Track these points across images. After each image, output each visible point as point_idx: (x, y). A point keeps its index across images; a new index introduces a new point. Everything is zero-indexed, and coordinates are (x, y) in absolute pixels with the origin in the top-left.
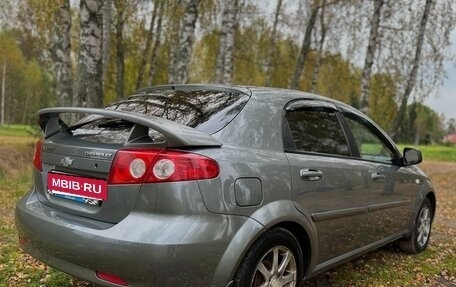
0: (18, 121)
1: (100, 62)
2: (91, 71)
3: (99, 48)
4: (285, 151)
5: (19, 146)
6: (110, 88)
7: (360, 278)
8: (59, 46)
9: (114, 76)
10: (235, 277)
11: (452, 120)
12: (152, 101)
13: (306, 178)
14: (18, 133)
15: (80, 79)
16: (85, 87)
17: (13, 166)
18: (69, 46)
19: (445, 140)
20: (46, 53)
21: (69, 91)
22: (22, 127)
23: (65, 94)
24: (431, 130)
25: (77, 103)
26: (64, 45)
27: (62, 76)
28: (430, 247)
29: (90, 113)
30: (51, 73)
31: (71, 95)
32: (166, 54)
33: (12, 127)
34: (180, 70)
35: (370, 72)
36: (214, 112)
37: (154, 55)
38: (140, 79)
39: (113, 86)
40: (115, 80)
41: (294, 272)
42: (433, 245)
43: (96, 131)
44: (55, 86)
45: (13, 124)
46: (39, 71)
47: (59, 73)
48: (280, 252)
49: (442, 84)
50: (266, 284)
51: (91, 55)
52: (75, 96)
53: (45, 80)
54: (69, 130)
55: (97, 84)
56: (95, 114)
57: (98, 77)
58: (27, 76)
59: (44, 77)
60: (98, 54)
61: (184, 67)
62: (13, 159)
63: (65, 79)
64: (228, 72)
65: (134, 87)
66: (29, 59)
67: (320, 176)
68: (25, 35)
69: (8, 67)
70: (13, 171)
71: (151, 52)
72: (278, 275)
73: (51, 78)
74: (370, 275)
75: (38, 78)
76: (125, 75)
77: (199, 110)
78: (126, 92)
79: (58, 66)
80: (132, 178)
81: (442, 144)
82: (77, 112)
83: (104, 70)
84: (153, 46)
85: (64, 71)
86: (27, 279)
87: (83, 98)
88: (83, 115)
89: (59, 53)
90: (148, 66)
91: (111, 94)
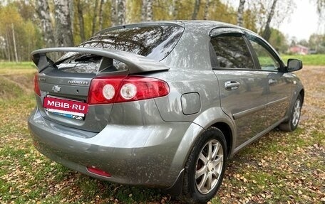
0: (26, 60)
1: (68, 16)
2: (64, 23)
3: (67, 7)
4: (213, 69)
5: (28, 75)
6: (77, 34)
7: (257, 151)
8: (42, 8)
9: (78, 26)
10: (185, 165)
11: (294, 37)
12: (106, 40)
13: (229, 88)
14: (27, 67)
15: (58, 29)
16: (62, 34)
17: (27, 87)
18: (48, 8)
19: (288, 51)
20: (35, 16)
21: (52, 38)
22: (29, 63)
23: (50, 40)
24: (279, 45)
25: (58, 45)
26: (45, 8)
27: (47, 28)
28: (299, 126)
29: (67, 52)
30: (40, 27)
31: (53, 40)
32: (108, 9)
33: (23, 63)
34: (119, 18)
35: (243, 8)
36: (154, 46)
37: (101, 10)
38: (94, 27)
39: (78, 33)
40: (79, 29)
41: (221, 156)
42: (301, 124)
43: (73, 64)
44: (43, 36)
45: (23, 61)
46: (33, 27)
47: (44, 26)
48: (212, 143)
49: (292, 12)
50: (205, 167)
51: (62, 12)
52: (56, 41)
53: (37, 32)
54: (54, 65)
55: (69, 32)
56: (71, 51)
57: (68, 27)
58: (26, 31)
59: (36, 30)
60: (67, 11)
61: (122, 15)
62: (26, 83)
63: (48, 30)
64: (150, 16)
65: (91, 32)
66: (26, 20)
67: (238, 86)
68: (22, 5)
69: (15, 26)
70: (27, 90)
71: (98, 8)
72: (212, 160)
73: (41, 31)
74: (264, 149)
75: (33, 32)
76: (85, 25)
77: (141, 45)
78: (86, 36)
79: (43, 22)
80: (106, 100)
81: (287, 54)
82: (58, 51)
83: (72, 22)
84: (99, 4)
85: (47, 25)
86: (42, 163)
87: (61, 42)
88: (63, 53)
89: (43, 12)
90: (98, 18)
91: (77, 38)
